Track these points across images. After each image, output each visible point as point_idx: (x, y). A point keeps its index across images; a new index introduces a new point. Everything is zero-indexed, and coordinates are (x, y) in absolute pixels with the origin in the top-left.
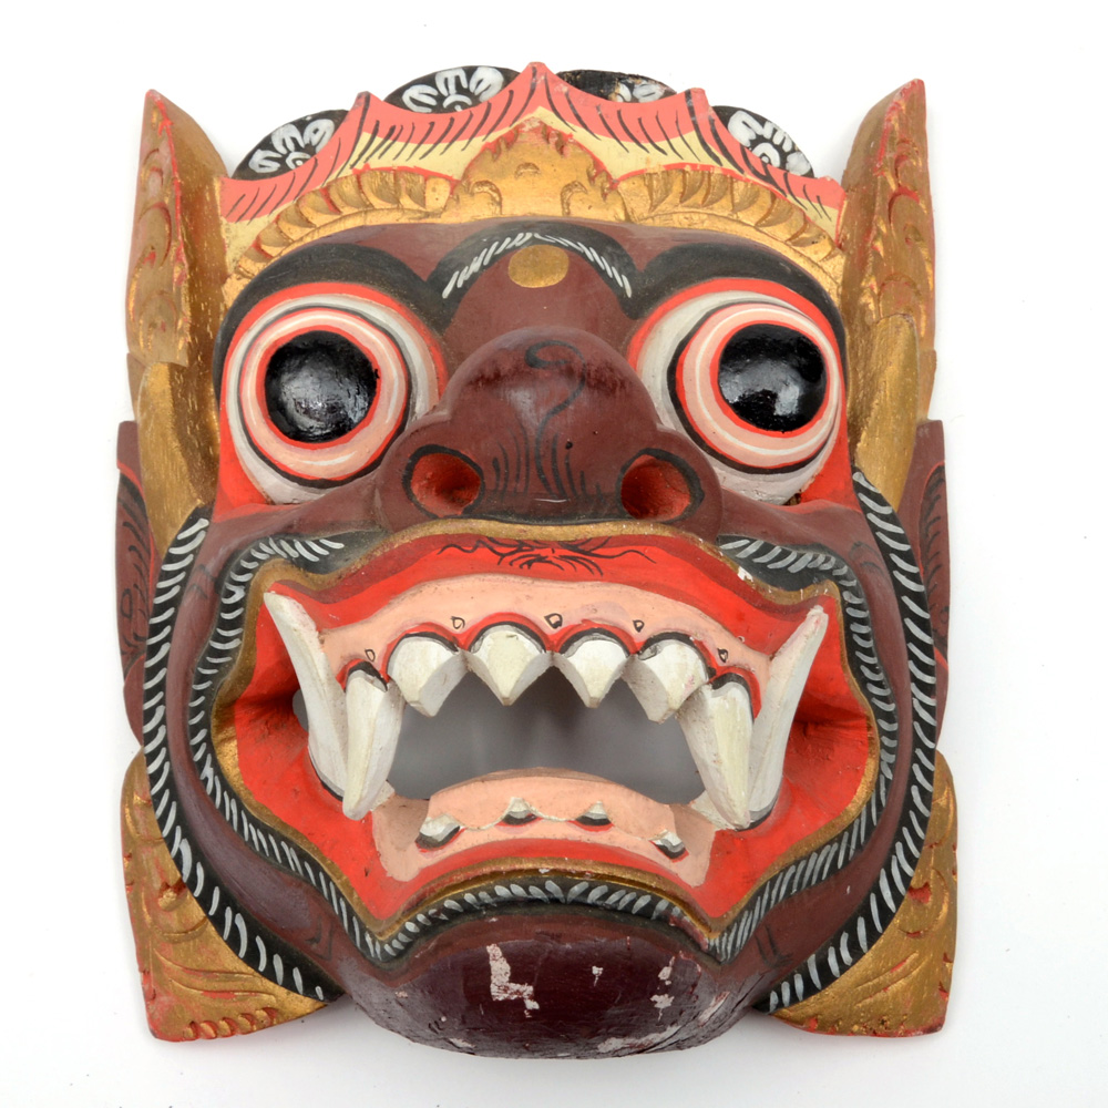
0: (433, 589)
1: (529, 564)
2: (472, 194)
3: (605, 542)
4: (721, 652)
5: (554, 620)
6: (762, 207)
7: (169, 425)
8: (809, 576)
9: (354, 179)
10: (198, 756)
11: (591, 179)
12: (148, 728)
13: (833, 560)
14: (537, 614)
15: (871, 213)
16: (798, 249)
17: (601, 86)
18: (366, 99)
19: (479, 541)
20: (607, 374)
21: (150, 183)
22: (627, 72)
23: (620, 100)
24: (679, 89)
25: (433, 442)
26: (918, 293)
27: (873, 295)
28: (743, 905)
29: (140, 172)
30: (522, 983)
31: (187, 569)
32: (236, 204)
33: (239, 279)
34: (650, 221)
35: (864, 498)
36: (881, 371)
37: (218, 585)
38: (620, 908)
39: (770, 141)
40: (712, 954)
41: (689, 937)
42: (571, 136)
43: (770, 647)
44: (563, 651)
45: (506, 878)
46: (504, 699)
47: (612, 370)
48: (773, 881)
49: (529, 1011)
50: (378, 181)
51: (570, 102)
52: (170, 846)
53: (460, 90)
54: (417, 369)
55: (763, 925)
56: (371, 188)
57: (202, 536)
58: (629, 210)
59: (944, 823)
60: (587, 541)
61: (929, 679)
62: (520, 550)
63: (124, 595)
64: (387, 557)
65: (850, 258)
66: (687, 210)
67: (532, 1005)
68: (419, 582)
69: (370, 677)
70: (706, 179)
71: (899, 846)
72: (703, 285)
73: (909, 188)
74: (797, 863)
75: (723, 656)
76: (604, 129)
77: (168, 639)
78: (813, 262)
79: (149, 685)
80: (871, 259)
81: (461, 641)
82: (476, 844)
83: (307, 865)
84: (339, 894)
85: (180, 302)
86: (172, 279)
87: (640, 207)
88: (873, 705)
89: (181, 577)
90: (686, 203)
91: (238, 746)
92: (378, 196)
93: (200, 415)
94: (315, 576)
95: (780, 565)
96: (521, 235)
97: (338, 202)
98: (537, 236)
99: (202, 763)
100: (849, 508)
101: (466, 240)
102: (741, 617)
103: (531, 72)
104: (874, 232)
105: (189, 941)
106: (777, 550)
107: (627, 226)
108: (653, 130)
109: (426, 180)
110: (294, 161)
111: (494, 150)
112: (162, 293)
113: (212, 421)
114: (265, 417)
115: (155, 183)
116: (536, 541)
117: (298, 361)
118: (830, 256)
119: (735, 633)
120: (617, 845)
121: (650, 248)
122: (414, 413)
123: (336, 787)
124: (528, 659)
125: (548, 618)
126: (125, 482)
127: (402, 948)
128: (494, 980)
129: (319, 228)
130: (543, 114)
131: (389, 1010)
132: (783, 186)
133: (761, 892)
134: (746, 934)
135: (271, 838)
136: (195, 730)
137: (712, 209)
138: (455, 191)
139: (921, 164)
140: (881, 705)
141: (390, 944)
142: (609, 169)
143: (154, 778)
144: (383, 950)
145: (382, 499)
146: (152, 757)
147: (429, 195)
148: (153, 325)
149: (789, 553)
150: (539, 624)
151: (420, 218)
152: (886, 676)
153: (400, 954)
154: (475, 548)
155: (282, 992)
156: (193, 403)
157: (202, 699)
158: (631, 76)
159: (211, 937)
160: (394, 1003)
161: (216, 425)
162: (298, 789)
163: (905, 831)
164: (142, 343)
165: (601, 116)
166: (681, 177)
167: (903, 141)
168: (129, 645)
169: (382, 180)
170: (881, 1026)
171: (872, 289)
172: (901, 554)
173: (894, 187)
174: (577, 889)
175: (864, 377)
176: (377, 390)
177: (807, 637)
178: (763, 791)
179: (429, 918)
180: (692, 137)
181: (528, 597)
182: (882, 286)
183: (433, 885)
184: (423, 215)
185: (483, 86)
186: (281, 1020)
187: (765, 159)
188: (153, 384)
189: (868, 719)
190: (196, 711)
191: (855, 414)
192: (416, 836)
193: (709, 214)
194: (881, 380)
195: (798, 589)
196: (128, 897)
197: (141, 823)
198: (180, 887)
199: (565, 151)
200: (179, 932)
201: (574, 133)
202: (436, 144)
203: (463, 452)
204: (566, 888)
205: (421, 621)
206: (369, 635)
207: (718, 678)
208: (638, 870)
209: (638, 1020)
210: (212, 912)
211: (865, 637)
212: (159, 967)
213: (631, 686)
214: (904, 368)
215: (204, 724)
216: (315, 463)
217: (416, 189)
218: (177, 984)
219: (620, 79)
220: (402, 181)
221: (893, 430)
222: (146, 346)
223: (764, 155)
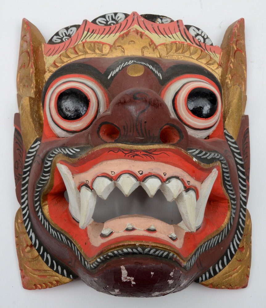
0: (106, 163)
1: (134, 156)
2: (116, 49)
3: (155, 150)
4: (188, 182)
5: (140, 172)
6: (198, 54)
7: (29, 114)
8: (213, 160)
9: (82, 45)
10: (37, 209)
11: (150, 45)
12: (23, 201)
13: (219, 155)
14: (136, 171)
15: (229, 56)
16: (208, 66)
17: (153, 19)
18: (86, 22)
19: (119, 150)
20: (157, 102)
21: (24, 45)
22: (160, 15)
23: (158, 23)
24: (175, 20)
25: (106, 121)
26: (242, 79)
27: (230, 79)
28: (193, 253)
29: (21, 42)
30: (131, 277)
31: (34, 156)
32: (48, 51)
33: (49, 73)
34: (167, 57)
35: (227, 137)
36: (232, 101)
37: (43, 161)
38: (159, 255)
39: (201, 35)
40: (185, 268)
41: (178, 263)
42: (144, 33)
43: (201, 180)
44: (143, 181)
45: (126, 247)
46: (126, 195)
47: (158, 101)
48: (201, 246)
49: (133, 284)
50: (89, 45)
51: (144, 23)
52: (29, 235)
53: (113, 19)
54: (101, 99)
55: (199, 259)
56: (87, 47)
57: (38, 146)
58: (161, 54)
59: (248, 229)
60: (150, 150)
61: (244, 189)
62: (131, 152)
63: (16, 162)
64: (92, 154)
65: (223, 69)
66: (177, 54)
67: (133, 283)
68: (102, 161)
69: (87, 188)
70: (183, 46)
71: (236, 236)
72: (182, 76)
73: (240, 49)
74: (208, 241)
75: (189, 183)
76: (154, 31)
77: (28, 175)
78: (213, 70)
79: (23, 189)
80: (229, 69)
81: (114, 178)
82: (118, 237)
83: (68, 241)
84: (78, 250)
85: (32, 79)
86: (30, 72)
87: (164, 53)
88: (230, 196)
89: (32, 158)
90: (177, 52)
91: (48, 207)
92: (89, 50)
93: (38, 112)
94: (72, 159)
95: (205, 157)
96: (130, 61)
97: (78, 51)
98: (135, 61)
99: (38, 211)
100: (223, 140)
101: (115, 62)
102: (194, 172)
103: (133, 15)
104: (230, 61)
105: (34, 261)
106: (204, 152)
107: (160, 59)
108: (168, 32)
109: (103, 45)
110: (65, 39)
111: (122, 37)
112: (27, 76)
113: (41, 113)
114: (57, 113)
115: (25, 45)
116: (135, 150)
117: (67, 97)
118: (217, 68)
119: (192, 176)
120: (158, 237)
121: (167, 65)
122: (100, 112)
123: (77, 219)
124: (133, 184)
125: (139, 172)
126: (16, 130)
127: (96, 266)
128: (123, 276)
129: (72, 58)
130: (136, 26)
131: (91, 283)
132: (204, 48)
133: (198, 250)
134: (194, 262)
135: (58, 233)
136: (36, 202)
137: (184, 54)
138: (111, 48)
139: (243, 42)
140: (232, 196)
141: (93, 265)
142: (155, 42)
143: (24, 215)
144: (90, 266)
145: (91, 137)
146: (24, 209)
147: (104, 49)
148: (24, 86)
149: (207, 153)
150: (136, 174)
151: (101, 56)
152: (233, 188)
153: (95, 268)
154: (118, 152)
155: (61, 276)
156: (36, 108)
157: (38, 193)
158: (161, 16)
159: (40, 260)
160: (93, 281)
161: (42, 115)
162: (66, 219)
163: (238, 231)
164: (21, 91)
165: (153, 27)
166: (175, 45)
167: (238, 36)
168: (17, 177)
169: (90, 45)
170: (230, 286)
171: (229, 78)
172: (237, 153)
173: (236, 49)
174: (147, 250)
175: (227, 103)
176: (89, 105)
177: (212, 177)
178: (199, 221)
179: (104, 258)
180: (179, 34)
181: (133, 166)
182: (232, 77)
183: (105, 248)
184: (102, 55)
185: (119, 18)
186: (60, 284)
187: (199, 40)
188: (24, 103)
189: (228, 200)
190: (36, 197)
191: (224, 113)
192: (100, 234)
193: (183, 56)
194: (232, 103)
195: (210, 164)
196: (16, 248)
197: (20, 227)
198: (31, 246)
199: (143, 37)
200: (31, 259)
201: (145, 32)
202: (106, 35)
203: (115, 124)
204: (144, 250)
205: (102, 172)
206: (87, 176)
207: (187, 189)
208: (164, 245)
209: (163, 287)
210: (41, 253)
211: (228, 177)
212: (25, 268)
213: (162, 191)
214: (239, 100)
215: (39, 200)
216: (71, 126)
217: (100, 48)
218: (30, 274)
219: (158, 17)
220: (96, 45)
221: (235, 118)
222: (22, 92)
223: (199, 39)
